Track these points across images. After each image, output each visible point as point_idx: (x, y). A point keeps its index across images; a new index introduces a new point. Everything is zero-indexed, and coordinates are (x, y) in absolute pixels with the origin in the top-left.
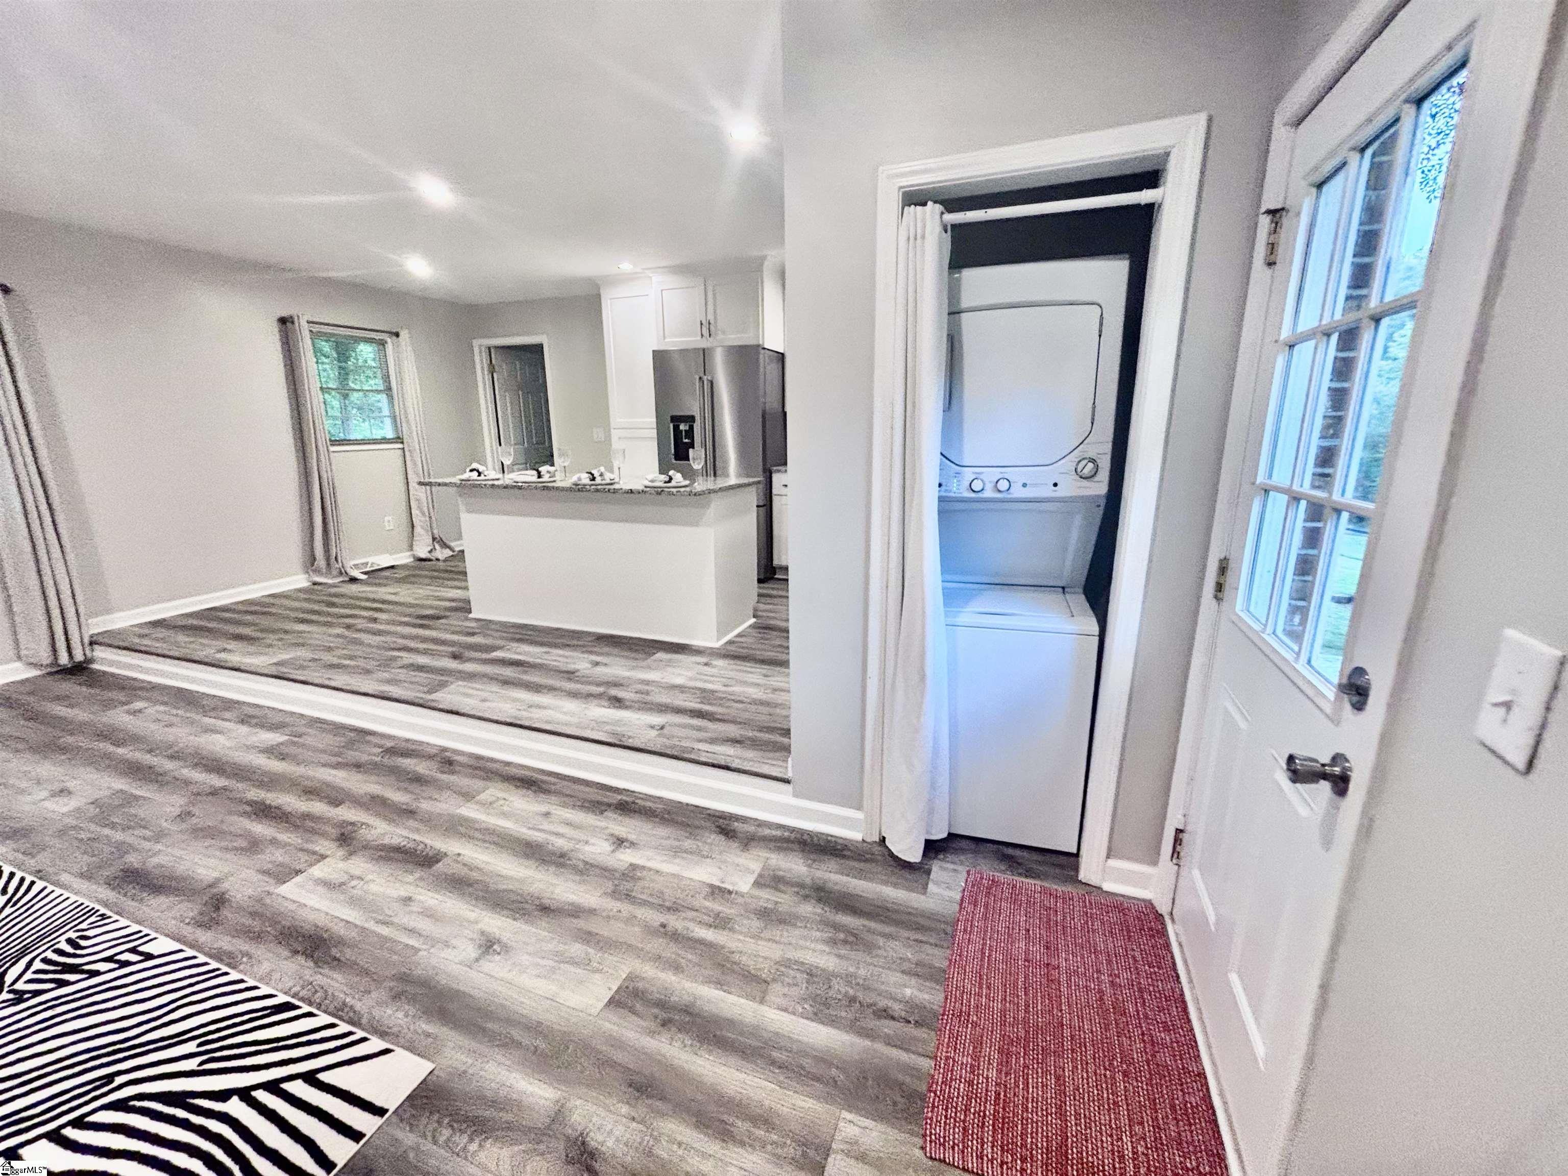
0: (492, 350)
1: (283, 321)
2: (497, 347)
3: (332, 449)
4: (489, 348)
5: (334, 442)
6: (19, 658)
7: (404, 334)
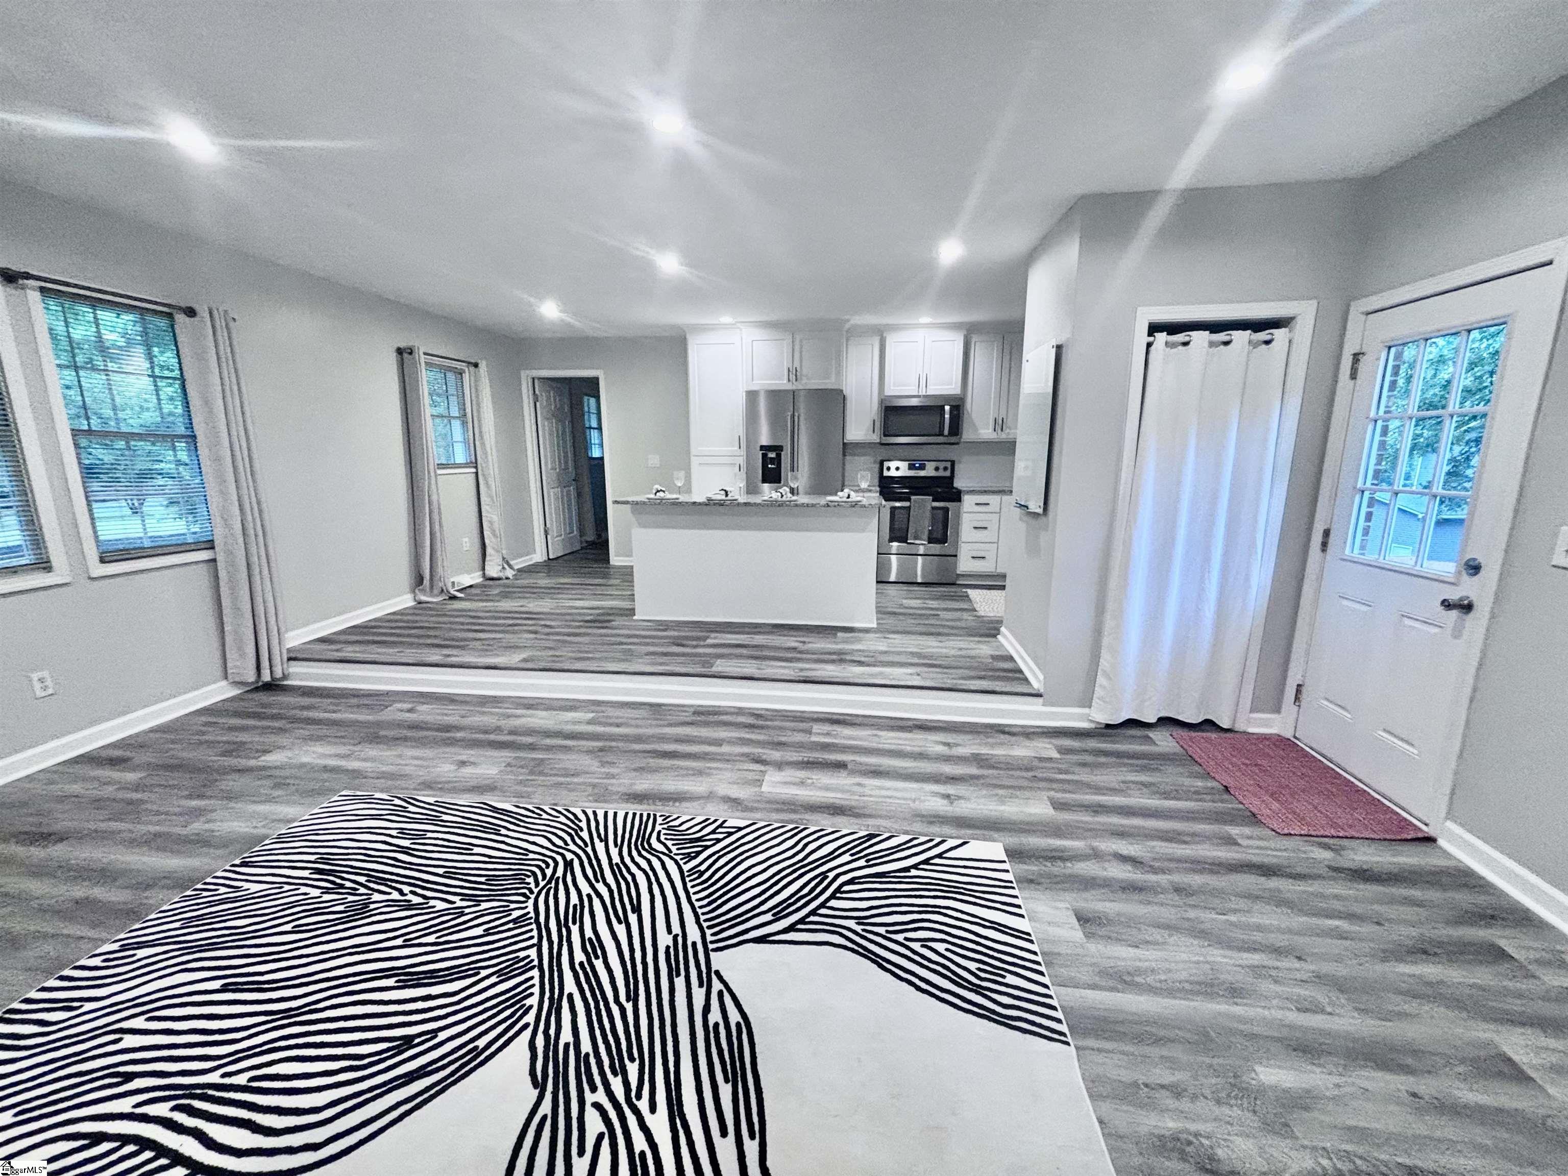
0: (536, 381)
1: (400, 351)
2: (539, 379)
3: (439, 472)
4: (533, 379)
5: (441, 466)
6: (226, 678)
7: (483, 365)
